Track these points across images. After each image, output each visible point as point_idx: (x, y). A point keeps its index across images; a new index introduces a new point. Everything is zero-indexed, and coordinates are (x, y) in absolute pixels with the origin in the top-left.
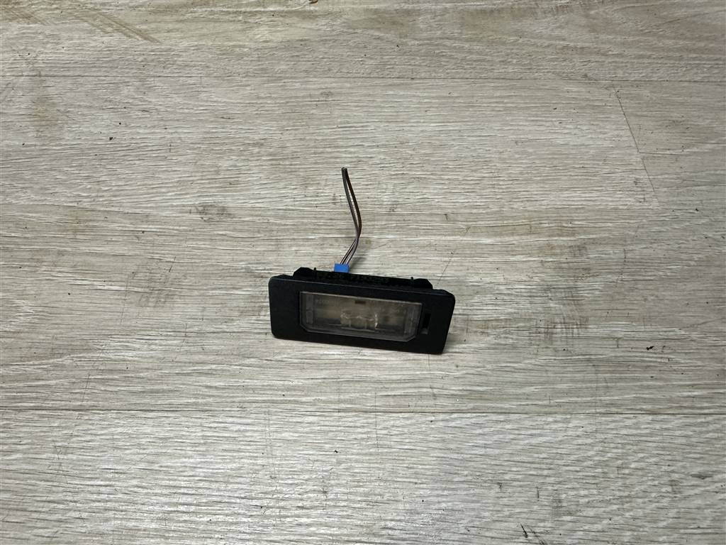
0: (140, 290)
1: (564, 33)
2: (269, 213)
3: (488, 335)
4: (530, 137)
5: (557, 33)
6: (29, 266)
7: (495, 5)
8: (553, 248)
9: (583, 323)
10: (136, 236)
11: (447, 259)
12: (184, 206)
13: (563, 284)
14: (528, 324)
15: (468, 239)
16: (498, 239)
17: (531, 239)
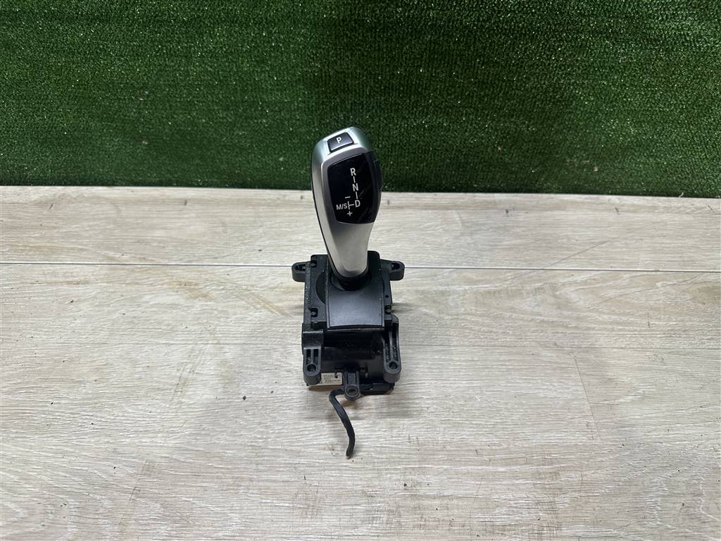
0: (301, 506)
1: (540, 310)
2: (372, 449)
3: (505, 535)
4: (523, 392)
5: (536, 309)
6: (233, 489)
7: (496, 287)
8: (540, 474)
9: (559, 527)
10: (294, 467)
11: (479, 483)
12: (320, 444)
13: (546, 500)
14: (528, 528)
15: (491, 468)
16: (508, 468)
17: (527, 467)
